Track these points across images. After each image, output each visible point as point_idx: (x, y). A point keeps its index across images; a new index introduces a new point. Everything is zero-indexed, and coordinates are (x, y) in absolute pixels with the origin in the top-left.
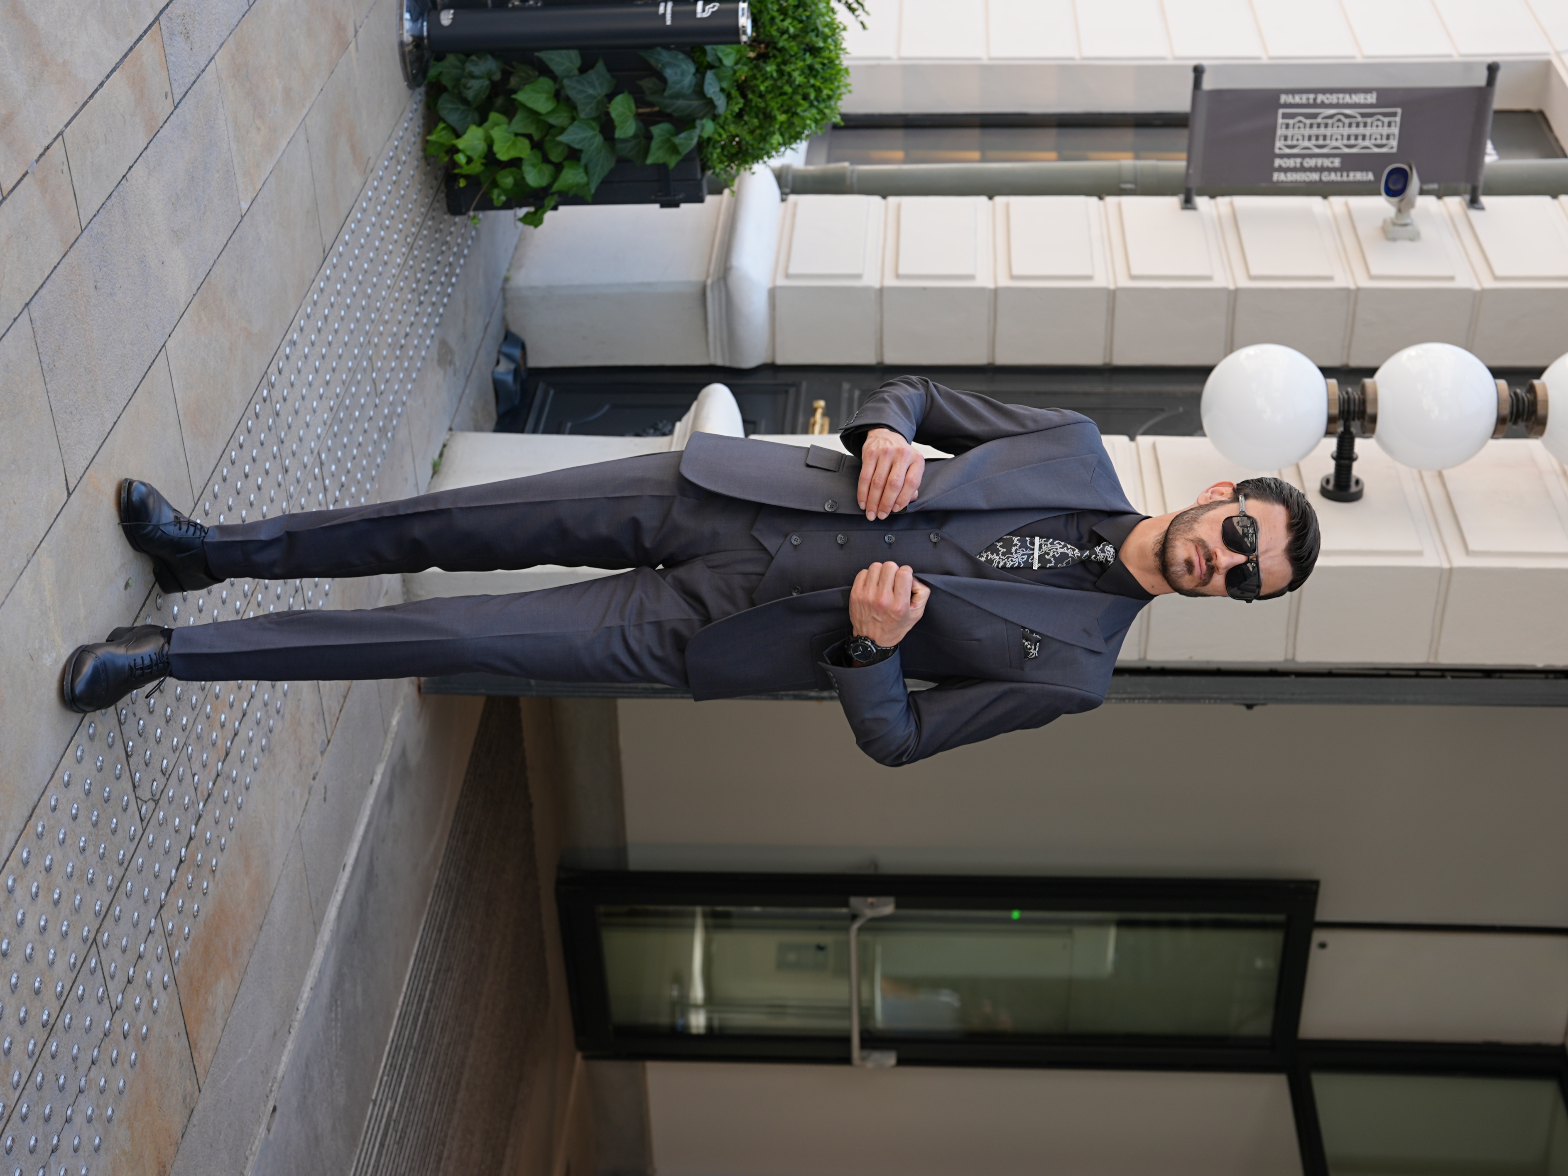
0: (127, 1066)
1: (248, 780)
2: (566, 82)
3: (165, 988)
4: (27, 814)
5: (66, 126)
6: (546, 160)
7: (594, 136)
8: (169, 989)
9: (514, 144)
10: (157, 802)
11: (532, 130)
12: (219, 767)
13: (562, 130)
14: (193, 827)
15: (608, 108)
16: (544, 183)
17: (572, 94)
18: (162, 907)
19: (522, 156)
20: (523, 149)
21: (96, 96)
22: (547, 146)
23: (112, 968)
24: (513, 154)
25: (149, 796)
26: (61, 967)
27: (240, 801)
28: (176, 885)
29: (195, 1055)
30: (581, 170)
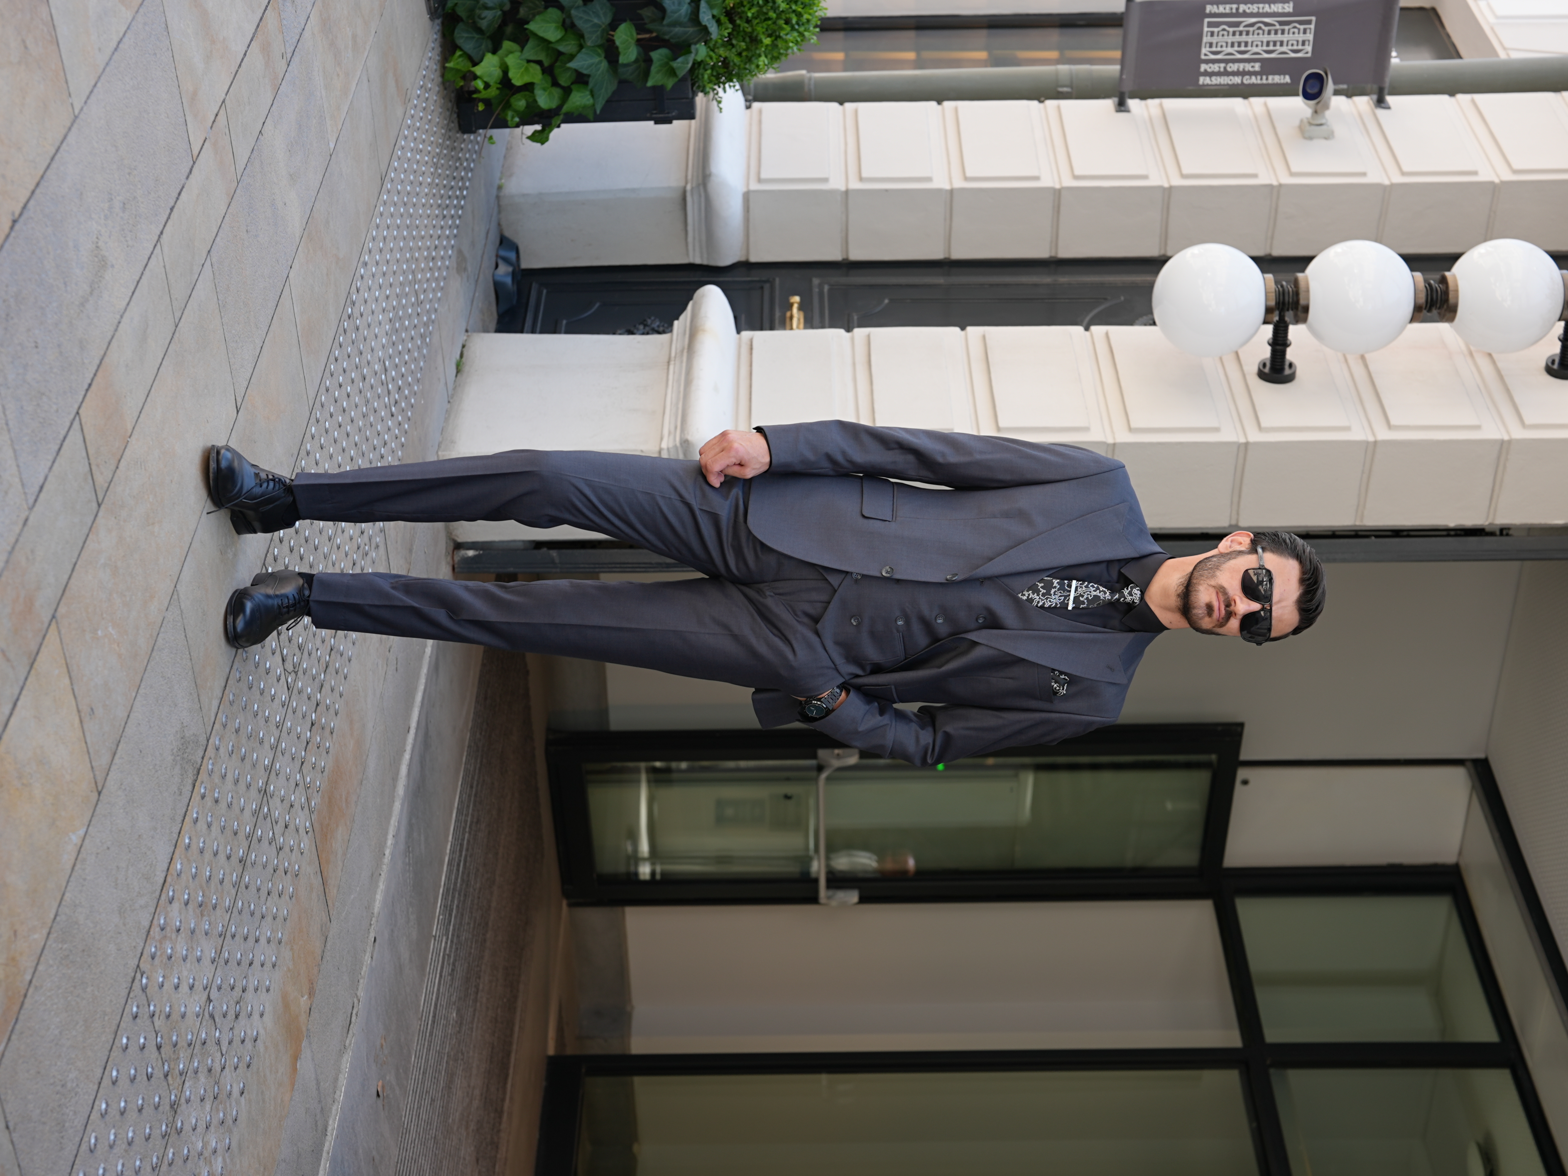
0: (287, 898)
1: (350, 653)
2: (573, 12)
3: (307, 832)
4: (223, 685)
5: (226, 95)
6: (555, 84)
7: (600, 62)
8: (310, 834)
9: (527, 69)
10: (296, 673)
11: (542, 57)
12: (332, 643)
13: (572, 57)
14: (319, 695)
15: (613, 36)
16: (554, 105)
17: (579, 23)
18: (302, 763)
19: (535, 81)
20: (535, 75)
21: (243, 64)
22: (557, 71)
23: (277, 815)
24: (527, 79)
25: (292, 669)
26: (247, 813)
27: (346, 671)
28: (310, 744)
29: (327, 891)
30: (588, 93)
